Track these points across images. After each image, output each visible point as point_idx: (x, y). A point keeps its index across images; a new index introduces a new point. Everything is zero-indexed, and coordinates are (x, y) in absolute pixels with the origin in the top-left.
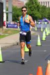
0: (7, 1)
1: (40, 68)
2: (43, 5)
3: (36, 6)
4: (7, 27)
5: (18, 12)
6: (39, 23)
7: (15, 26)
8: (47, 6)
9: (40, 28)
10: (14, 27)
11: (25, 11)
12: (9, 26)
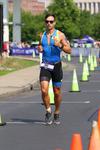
0: (10, 2)
1: (77, 137)
2: (83, 8)
3: (69, 12)
4: (10, 54)
5: (32, 23)
6: (76, 45)
7: (27, 52)
8: (92, 12)
9: (78, 56)
10: (25, 54)
11: (51, 22)
12: (14, 51)
